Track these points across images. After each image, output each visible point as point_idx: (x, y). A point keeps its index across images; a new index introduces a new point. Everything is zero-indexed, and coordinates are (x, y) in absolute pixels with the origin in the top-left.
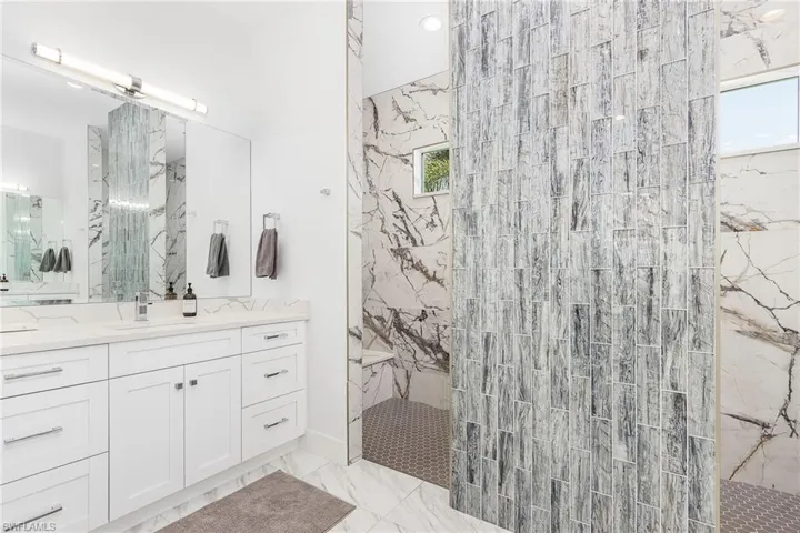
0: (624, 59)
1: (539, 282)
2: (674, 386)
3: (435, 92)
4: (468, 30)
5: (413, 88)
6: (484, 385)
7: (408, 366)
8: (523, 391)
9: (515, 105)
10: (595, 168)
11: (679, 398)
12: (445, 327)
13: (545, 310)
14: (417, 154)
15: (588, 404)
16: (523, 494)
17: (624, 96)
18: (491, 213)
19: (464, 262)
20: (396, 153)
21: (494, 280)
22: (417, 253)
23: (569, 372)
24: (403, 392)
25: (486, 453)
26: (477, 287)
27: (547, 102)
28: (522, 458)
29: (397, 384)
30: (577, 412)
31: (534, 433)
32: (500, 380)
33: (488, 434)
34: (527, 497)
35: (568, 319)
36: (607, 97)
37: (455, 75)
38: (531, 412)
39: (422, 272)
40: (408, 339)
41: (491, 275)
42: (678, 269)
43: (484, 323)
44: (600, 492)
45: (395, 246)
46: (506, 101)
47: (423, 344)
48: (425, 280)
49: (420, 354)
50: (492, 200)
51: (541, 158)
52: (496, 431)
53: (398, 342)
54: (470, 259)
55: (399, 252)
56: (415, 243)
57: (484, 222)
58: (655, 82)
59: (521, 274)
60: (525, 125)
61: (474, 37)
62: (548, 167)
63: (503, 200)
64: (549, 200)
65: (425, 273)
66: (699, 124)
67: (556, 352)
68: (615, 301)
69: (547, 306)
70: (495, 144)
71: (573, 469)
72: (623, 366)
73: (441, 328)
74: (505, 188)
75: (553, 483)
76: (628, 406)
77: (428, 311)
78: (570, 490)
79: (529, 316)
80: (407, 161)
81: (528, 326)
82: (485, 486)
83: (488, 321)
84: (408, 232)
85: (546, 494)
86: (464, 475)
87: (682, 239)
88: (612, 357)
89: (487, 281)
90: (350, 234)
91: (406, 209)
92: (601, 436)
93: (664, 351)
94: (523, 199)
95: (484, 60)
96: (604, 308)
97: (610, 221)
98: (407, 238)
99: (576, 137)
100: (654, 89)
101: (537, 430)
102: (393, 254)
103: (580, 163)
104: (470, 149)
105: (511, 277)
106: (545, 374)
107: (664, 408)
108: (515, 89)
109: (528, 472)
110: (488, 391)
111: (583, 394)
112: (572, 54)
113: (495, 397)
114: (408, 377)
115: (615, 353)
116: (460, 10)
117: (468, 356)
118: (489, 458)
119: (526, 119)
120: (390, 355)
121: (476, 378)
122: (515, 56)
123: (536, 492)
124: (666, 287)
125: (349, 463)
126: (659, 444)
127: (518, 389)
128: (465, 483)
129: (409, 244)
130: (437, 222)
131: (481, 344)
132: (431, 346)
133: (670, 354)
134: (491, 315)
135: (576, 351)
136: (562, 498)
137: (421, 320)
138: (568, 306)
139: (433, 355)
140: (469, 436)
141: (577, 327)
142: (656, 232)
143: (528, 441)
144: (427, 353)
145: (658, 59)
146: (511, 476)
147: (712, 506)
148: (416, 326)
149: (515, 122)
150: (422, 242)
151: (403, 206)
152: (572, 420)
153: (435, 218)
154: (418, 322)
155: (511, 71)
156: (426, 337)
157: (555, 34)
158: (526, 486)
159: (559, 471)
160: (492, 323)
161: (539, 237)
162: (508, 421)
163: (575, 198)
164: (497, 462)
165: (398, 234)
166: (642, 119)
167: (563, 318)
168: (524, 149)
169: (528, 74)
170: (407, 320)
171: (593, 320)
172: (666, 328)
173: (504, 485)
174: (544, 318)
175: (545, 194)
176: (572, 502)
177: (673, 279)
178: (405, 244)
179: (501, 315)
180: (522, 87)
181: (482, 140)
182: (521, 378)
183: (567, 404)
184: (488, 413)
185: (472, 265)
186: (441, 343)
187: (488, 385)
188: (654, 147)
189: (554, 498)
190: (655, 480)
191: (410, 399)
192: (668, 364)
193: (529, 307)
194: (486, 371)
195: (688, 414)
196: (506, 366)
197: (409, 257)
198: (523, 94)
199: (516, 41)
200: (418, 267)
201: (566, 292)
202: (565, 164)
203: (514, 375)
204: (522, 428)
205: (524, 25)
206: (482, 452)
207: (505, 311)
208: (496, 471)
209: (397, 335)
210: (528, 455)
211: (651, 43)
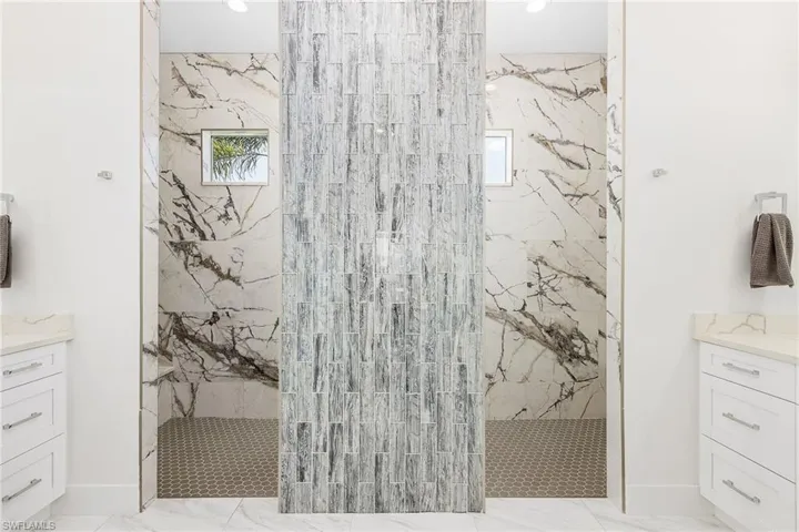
0: (429, 113)
1: (364, 286)
2: (460, 360)
3: (230, 72)
4: (299, 42)
5: (202, 60)
6: (315, 383)
7: (193, 378)
8: (351, 383)
9: (345, 127)
10: (409, 194)
11: (463, 368)
12: (242, 328)
13: (370, 311)
14: (207, 136)
15: (404, 384)
16: (351, 474)
17: (429, 141)
18: (322, 221)
19: (294, 266)
20: (178, 130)
21: (325, 285)
22: (207, 248)
23: (389, 361)
24: (186, 410)
25: (317, 447)
26: (309, 291)
27: (372, 131)
28: (350, 443)
29: (178, 401)
30: (394, 392)
31: (361, 418)
32: (331, 377)
33: (319, 428)
34: (355, 476)
35: (388, 315)
36: (417, 137)
37: (285, 81)
38: (358, 400)
39: (213, 269)
40: (194, 347)
41: (322, 280)
42: (462, 275)
43: (315, 325)
44: (413, 452)
45: (176, 239)
46: (336, 120)
47: (213, 350)
48: (216, 278)
49: (209, 362)
50: (323, 209)
51: (368, 179)
52: (326, 425)
53: (179, 351)
54: (301, 264)
55: (181, 247)
56: (203, 236)
57: (315, 229)
58: (448, 135)
59: (349, 278)
60: (353, 146)
61: (306, 51)
62: (372, 186)
63: (334, 211)
64: (375, 215)
65: (218, 271)
66: (474, 172)
67: (379, 345)
68: (423, 298)
69: (371, 306)
70: (326, 157)
71: (392, 441)
72: (428, 350)
73: (237, 331)
74: (336, 200)
75: (377, 457)
76: (431, 380)
77: (220, 313)
78: (390, 458)
79: (357, 316)
80: (192, 142)
81: (356, 324)
82: (315, 480)
83: (320, 323)
84: (194, 223)
85: (370, 469)
86: (294, 475)
87: (464, 253)
88: (421, 343)
89: (318, 285)
90: (146, 232)
91: (191, 196)
92: (413, 408)
93: (454, 334)
94: (352, 212)
95: (315, 76)
96: (415, 306)
97: (419, 236)
98: (193, 231)
99: (395, 165)
100: (447, 141)
101: (363, 415)
102: (173, 249)
103: (398, 188)
104: (302, 158)
105: (341, 280)
106: (370, 364)
107: (454, 377)
108: (345, 111)
109: (355, 454)
110: (319, 388)
111: (399, 377)
112: (392, 96)
113: (325, 394)
114: (193, 391)
115: (423, 340)
116: (291, 19)
117: (299, 359)
118: (320, 452)
119: (354, 140)
120: (167, 369)
121: (307, 379)
122: (345, 83)
123: (362, 469)
124: (455, 287)
125: (142, 509)
126: (450, 404)
127: (347, 383)
128: (295, 484)
129: (195, 238)
130: (232, 214)
131: (312, 345)
132: (224, 351)
133: (457, 336)
134: (322, 318)
135: (394, 343)
136: (383, 468)
137: (211, 324)
138: (389, 305)
139: (227, 362)
140: (299, 436)
141: (396, 322)
142: (449, 246)
143: (356, 427)
144: (218, 359)
145: (450, 119)
146: (340, 463)
147: (481, 440)
148: (206, 331)
149: (346, 142)
150: (213, 236)
151: (187, 192)
152: (392, 400)
153: (230, 210)
154: (208, 326)
155: (341, 94)
156: (218, 342)
157: (378, 74)
158: (354, 466)
159: (381, 444)
160: (323, 324)
161: (365, 247)
162: (338, 413)
163: (394, 215)
164: (327, 453)
165: (181, 225)
166: (440, 160)
167: (385, 316)
168: (353, 167)
169: (356, 102)
170: (194, 326)
171: (407, 315)
172: (455, 318)
173: (334, 474)
174: (370, 316)
175: (371, 209)
176: (392, 468)
177: (459, 282)
178: (189, 236)
179: (331, 317)
180: (351, 112)
181: (313, 151)
182: (349, 372)
183: (388, 387)
184: (319, 410)
185: (303, 270)
186: (237, 347)
187: (319, 382)
188: (448, 183)
189: (377, 470)
190: (448, 432)
191: (196, 415)
192: (456, 344)
193: (357, 308)
194: (317, 370)
195: (468, 378)
196: (335, 364)
197: (195, 252)
198: (351, 118)
199: (346, 70)
200: (208, 263)
201: (387, 294)
202: (387, 186)
203: (344, 370)
204: (350, 416)
205: (353, 58)
206: (313, 448)
207: (336, 313)
208: (326, 462)
209: (178, 343)
210: (356, 439)
211: (446, 106)
